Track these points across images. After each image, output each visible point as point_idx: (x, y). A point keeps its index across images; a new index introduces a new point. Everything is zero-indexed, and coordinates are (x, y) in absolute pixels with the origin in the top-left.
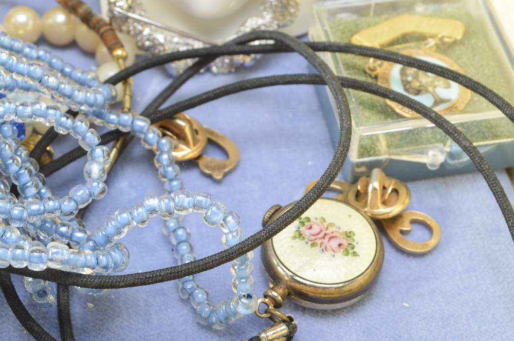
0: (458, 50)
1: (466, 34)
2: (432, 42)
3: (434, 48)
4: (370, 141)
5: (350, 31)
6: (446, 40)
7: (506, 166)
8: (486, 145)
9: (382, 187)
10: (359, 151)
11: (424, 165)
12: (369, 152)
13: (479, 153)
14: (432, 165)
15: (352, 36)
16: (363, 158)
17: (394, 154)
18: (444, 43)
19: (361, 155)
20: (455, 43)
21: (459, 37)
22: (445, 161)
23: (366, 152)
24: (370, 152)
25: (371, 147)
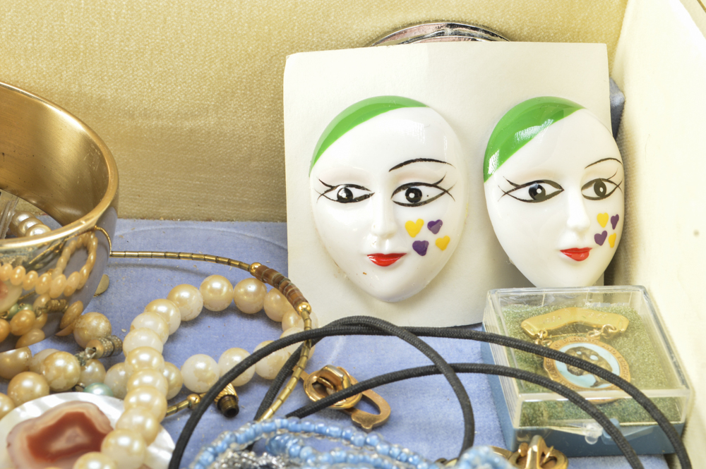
0: (621, 341)
1: (630, 328)
2: (597, 333)
3: (599, 338)
4: (532, 411)
5: (521, 316)
6: (610, 331)
7: (664, 452)
8: (643, 426)
9: (541, 453)
10: (521, 420)
11: (583, 437)
12: (530, 421)
13: (622, 436)
14: (590, 439)
15: (522, 321)
16: (525, 426)
17: (554, 425)
18: (608, 334)
19: (523, 424)
20: (619, 335)
21: (623, 330)
22: (603, 435)
23: (527, 421)
24: (532, 421)
25: (533, 417)
